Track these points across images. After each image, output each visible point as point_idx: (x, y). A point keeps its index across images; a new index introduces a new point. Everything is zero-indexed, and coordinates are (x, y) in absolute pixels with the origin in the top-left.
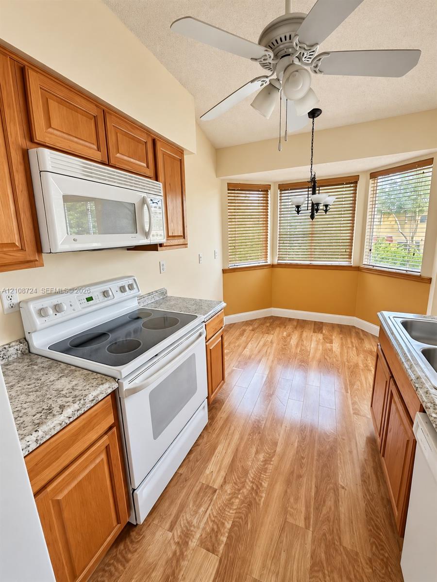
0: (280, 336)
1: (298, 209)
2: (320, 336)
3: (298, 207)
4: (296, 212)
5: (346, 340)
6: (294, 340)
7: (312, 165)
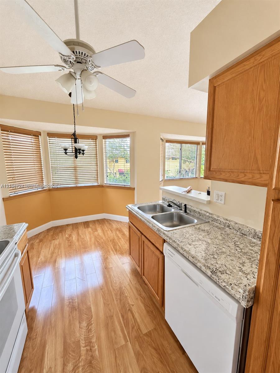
0: (64, 238)
1: (66, 151)
2: (90, 229)
3: (66, 150)
4: (64, 153)
5: (104, 226)
6: (74, 237)
7: (75, 125)
